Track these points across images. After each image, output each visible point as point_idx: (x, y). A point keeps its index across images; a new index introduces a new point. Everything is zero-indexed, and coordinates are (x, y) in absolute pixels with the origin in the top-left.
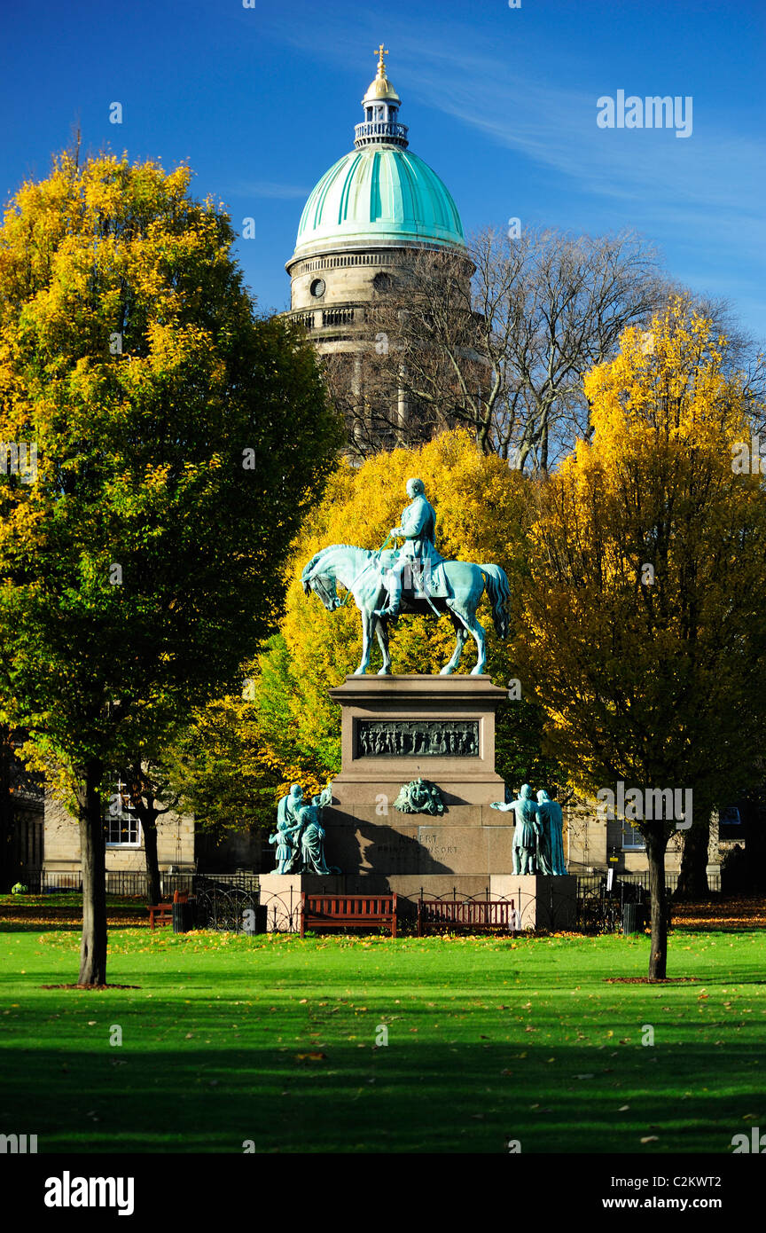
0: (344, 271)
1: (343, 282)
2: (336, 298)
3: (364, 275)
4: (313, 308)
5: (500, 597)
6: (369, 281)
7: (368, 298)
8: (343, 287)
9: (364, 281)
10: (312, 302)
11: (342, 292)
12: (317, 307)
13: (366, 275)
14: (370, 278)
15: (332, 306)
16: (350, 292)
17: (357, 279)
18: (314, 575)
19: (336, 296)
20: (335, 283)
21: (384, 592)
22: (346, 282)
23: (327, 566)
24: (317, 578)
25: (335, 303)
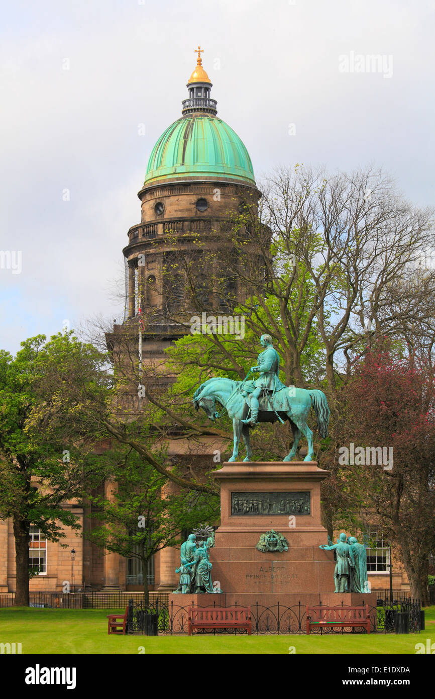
0: (177, 198)
1: (176, 205)
2: (172, 215)
3: (190, 200)
4: (156, 222)
5: (322, 411)
6: (193, 204)
7: (192, 215)
8: (176, 207)
9: (190, 204)
10: (156, 218)
11: (176, 211)
12: (159, 221)
13: (191, 200)
14: (193, 201)
15: (169, 220)
16: (180, 211)
17: (185, 202)
18: (201, 397)
19: (172, 213)
20: (171, 205)
21: (247, 408)
22: (178, 205)
23: (209, 391)
24: (203, 399)
25: (171, 218)
